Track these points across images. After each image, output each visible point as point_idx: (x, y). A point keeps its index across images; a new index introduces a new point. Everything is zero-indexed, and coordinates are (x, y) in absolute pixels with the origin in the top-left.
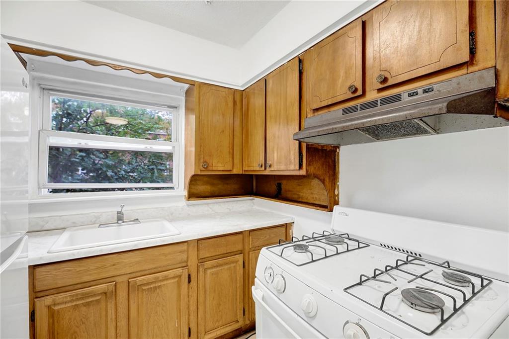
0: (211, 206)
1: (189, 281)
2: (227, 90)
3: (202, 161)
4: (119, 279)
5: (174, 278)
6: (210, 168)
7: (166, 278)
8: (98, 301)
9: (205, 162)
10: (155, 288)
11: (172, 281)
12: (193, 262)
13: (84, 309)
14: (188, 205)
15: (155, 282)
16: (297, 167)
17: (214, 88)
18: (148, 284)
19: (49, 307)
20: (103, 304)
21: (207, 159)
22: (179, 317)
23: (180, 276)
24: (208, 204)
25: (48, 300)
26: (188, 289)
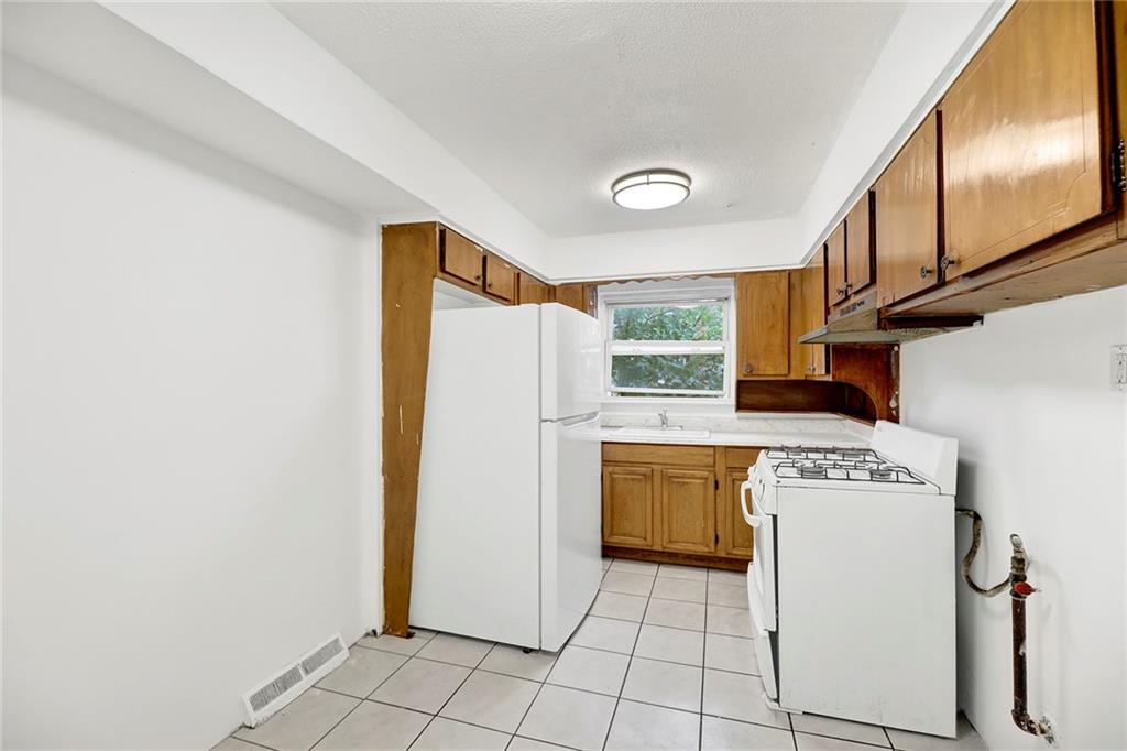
0: (770, 422)
1: (717, 487)
2: (778, 274)
3: (745, 364)
4: (655, 467)
5: (701, 478)
6: (754, 372)
7: (693, 477)
8: (640, 480)
9: (749, 365)
10: (684, 483)
11: (699, 481)
12: (721, 469)
13: (631, 483)
14: (739, 418)
15: (683, 477)
16: (823, 372)
17: (759, 275)
18: (677, 477)
19: (610, 473)
20: (643, 483)
21: (752, 362)
22: (705, 518)
23: (706, 479)
24: (766, 419)
25: (610, 469)
26: (715, 495)
